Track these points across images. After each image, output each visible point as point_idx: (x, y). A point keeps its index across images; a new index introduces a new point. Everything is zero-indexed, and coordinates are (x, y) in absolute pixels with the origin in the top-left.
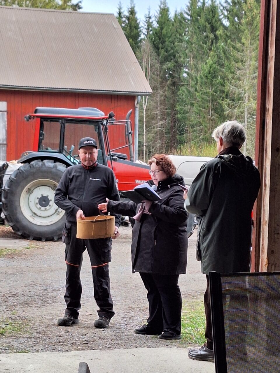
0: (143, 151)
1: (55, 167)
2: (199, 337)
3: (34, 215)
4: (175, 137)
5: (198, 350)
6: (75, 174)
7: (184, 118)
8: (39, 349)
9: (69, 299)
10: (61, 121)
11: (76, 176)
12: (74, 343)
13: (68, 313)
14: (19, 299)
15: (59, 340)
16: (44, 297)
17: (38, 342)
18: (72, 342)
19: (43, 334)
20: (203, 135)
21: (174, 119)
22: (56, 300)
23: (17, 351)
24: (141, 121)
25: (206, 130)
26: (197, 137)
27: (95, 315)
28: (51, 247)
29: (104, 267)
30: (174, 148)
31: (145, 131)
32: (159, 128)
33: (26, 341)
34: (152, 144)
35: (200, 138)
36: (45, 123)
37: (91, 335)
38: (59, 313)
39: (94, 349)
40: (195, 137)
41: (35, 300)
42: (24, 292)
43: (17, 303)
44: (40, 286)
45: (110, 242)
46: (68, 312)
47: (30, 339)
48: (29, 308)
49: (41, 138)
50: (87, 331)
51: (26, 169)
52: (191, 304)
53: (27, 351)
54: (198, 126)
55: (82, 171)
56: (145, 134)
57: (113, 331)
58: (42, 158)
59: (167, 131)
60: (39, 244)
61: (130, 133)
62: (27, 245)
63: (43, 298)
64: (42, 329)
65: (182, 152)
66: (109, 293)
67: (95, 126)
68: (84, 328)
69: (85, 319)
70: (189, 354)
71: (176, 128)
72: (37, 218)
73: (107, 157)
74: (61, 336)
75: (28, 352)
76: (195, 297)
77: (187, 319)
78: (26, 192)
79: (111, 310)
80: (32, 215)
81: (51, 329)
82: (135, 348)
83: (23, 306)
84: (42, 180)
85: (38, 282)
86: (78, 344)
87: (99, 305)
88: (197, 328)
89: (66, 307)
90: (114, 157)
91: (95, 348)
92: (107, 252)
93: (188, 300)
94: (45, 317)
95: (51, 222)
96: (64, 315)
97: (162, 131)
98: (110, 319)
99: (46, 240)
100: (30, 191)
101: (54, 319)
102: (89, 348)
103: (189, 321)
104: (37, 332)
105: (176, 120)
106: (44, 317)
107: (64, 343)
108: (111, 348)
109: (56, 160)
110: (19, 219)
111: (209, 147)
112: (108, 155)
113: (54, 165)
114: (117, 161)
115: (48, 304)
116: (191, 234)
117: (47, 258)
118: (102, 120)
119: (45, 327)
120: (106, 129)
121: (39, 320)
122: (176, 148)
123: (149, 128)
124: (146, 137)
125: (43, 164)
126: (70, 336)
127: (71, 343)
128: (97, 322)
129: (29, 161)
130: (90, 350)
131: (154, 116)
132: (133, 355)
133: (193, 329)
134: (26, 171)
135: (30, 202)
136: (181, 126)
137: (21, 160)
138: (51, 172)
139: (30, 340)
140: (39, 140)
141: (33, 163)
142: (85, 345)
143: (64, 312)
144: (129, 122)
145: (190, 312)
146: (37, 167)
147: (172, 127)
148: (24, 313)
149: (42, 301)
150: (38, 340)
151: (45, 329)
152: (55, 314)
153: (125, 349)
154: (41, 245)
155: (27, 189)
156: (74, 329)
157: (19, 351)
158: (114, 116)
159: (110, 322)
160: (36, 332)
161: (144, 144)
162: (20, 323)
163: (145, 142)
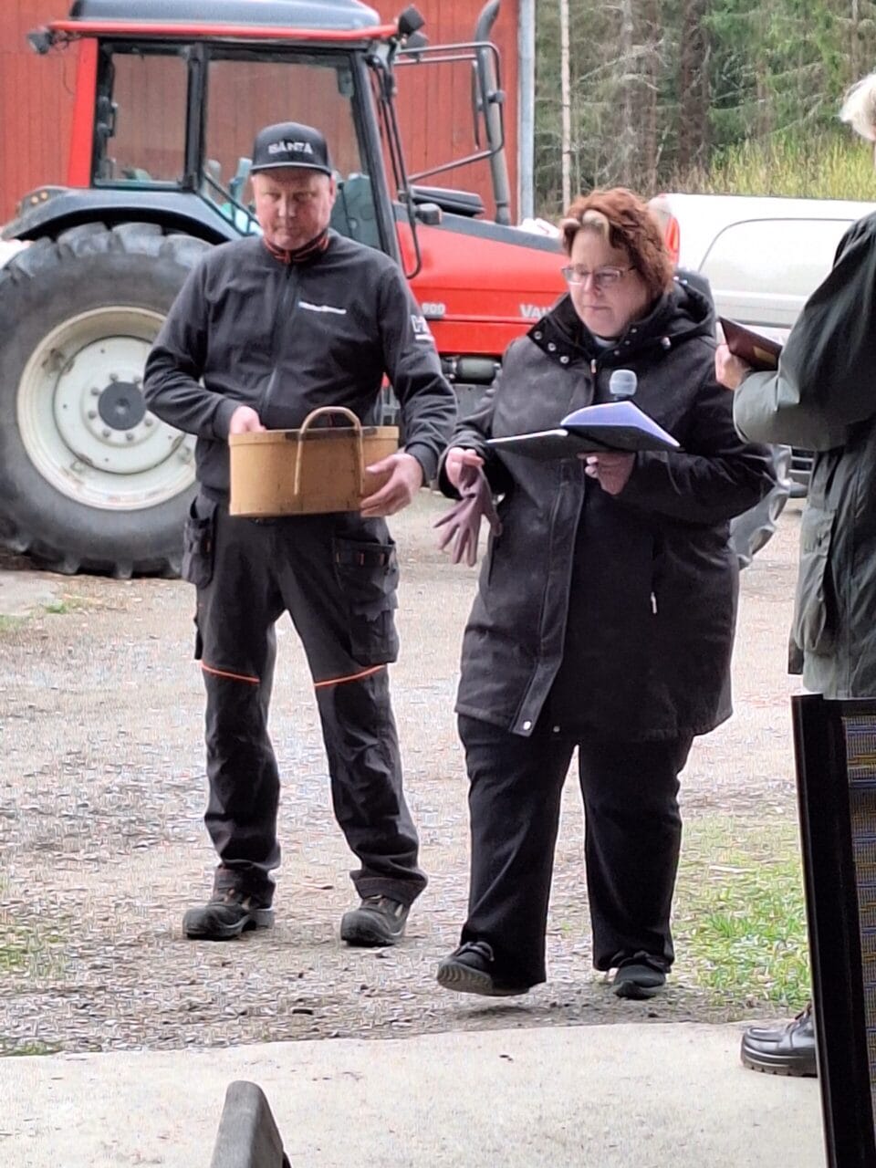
0: (560, 177)
1: (167, 253)
2: (789, 977)
3: (79, 466)
4: (699, 111)
5: (783, 1033)
6: (233, 284)
7: (740, 28)
8: (100, 1038)
9: (225, 827)
10: (187, 49)
11: (236, 291)
12: (251, 1008)
13: (230, 886)
14: (17, 827)
15: (188, 998)
16: (123, 819)
17: (98, 1010)
18: (244, 1006)
19: (120, 976)
20: (821, 102)
21: (696, 31)
22: (177, 830)
23: (9, 1046)
24: (546, 44)
25: (838, 79)
26: (795, 111)
27: (344, 890)
28: (158, 604)
29: (368, 686)
30: (697, 160)
31: (566, 87)
32: (631, 76)
33: (46, 1004)
34: (599, 147)
35: (811, 114)
36: (118, 60)
37: (328, 974)
38: (188, 883)
39: (337, 1036)
40: (788, 112)
41: (85, 830)
42: (40, 796)
43: (9, 844)
44: (109, 772)
45: (387, 578)
46: (227, 882)
47: (62, 996)
48: (61, 865)
49: (102, 129)
50: (310, 958)
51: (40, 264)
52: (759, 840)
53: (49, 1048)
54: (800, 63)
55: (267, 269)
56: (566, 100)
57: (421, 957)
58: (112, 217)
59: (665, 87)
60: (103, 592)
61: (492, 100)
62: (52, 596)
63: (119, 822)
64: (114, 954)
65: (734, 182)
66: (398, 793)
67: (340, 69)
68: (297, 946)
69: (302, 907)
70: (743, 1051)
71: (705, 72)
72: (91, 478)
73: (393, 207)
74: (199, 981)
75: (52, 1052)
76: (779, 810)
77: (741, 902)
78: (44, 364)
79: (409, 866)
80: (72, 467)
81: (153, 952)
82: (514, 1027)
83: (35, 857)
84: (112, 313)
85: (97, 755)
86: (271, 1013)
87: (359, 849)
88: (784, 941)
89: (219, 861)
90: (424, 208)
91: (341, 1032)
92: (375, 619)
93: (749, 823)
94: (128, 903)
95: (154, 493)
96: (209, 894)
97: (641, 88)
98: (407, 908)
99: (137, 575)
100: (59, 362)
101: (169, 909)
102: (315, 1030)
103: (749, 911)
104: (95, 967)
105: (705, 38)
106: (123, 902)
107: (210, 1013)
108: (412, 1031)
109: (170, 222)
110: (13, 484)
111: (848, 157)
112: (400, 199)
113: (162, 247)
114: (438, 223)
115: (143, 846)
116: (767, 536)
117: (138, 649)
118: (370, 43)
119: (131, 945)
120: (387, 83)
121: (105, 915)
122: (704, 162)
123: (583, 78)
124: (572, 117)
125: (113, 241)
126: (234, 982)
127: (241, 1011)
128: (351, 923)
129: (50, 229)
130: (322, 1038)
131: (608, 23)
132: (504, 1056)
133: (766, 942)
134: (41, 273)
135: (60, 410)
136: (727, 64)
137: (18, 227)
138: (149, 278)
139: (65, 1000)
140: (95, 134)
141: (70, 237)
142: (301, 1018)
143: (212, 881)
144: (490, 50)
145: (754, 873)
146: (89, 257)
147: (688, 71)
148: (39, 888)
149: (115, 837)
150: (97, 1001)
151: (126, 954)
152: (175, 891)
153: (472, 1033)
154: (113, 596)
155: (48, 354)
156: (255, 951)
157: (18, 1049)
158: (420, 25)
159: (408, 919)
160: (89, 965)
161: (566, 148)
162: (23, 928)
163: (567, 136)
